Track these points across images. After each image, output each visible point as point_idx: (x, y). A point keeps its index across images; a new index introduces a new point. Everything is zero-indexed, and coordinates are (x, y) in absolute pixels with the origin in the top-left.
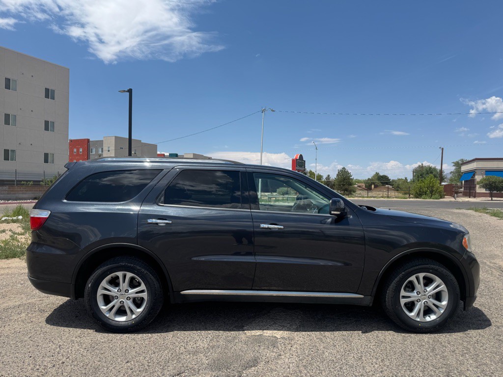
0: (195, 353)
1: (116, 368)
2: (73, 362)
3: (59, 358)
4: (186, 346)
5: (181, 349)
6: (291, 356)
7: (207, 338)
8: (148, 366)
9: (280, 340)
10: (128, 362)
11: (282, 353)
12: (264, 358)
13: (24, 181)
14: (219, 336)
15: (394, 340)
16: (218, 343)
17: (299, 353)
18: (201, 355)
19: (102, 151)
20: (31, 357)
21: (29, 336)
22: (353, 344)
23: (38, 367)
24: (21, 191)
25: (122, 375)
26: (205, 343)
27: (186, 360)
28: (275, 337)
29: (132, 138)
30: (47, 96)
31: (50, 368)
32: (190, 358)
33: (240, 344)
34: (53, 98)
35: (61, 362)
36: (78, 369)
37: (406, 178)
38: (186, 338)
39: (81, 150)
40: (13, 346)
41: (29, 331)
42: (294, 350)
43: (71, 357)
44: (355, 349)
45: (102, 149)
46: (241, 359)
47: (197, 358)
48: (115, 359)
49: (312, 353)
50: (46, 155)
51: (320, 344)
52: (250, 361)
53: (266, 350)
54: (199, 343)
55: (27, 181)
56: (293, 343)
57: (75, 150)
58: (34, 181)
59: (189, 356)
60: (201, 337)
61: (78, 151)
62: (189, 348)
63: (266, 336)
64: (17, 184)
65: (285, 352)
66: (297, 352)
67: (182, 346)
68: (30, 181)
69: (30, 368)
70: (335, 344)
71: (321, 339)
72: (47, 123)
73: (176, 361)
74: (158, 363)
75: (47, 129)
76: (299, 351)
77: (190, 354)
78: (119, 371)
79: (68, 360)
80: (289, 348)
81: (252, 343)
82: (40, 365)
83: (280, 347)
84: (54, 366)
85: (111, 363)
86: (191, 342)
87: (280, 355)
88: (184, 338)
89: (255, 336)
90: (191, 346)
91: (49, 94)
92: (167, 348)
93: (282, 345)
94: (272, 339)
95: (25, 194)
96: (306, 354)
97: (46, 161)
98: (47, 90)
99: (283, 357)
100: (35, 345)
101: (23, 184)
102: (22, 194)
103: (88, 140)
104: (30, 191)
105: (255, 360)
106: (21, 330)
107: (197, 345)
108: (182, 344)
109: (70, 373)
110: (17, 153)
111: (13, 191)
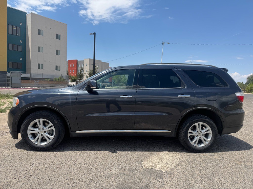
0: (109, 177)
1: (59, 182)
2: (36, 176)
3: (30, 172)
4: (104, 171)
5: (101, 173)
6: (171, 186)
7: (118, 167)
8: (79, 183)
9: (164, 173)
10: (67, 179)
11: (165, 183)
12: (153, 185)
13: (46, 79)
14: (126, 167)
15: (245, 182)
16: (125, 172)
17: (177, 184)
18: (113, 179)
19: (83, 66)
20: (15, 170)
21: (19, 157)
22: (214, 181)
23: (16, 177)
24: (44, 83)
25: (61, 187)
26: (117, 171)
27: (103, 182)
28: (162, 171)
29: (95, 59)
30: (57, 38)
31: (22, 178)
32: (105, 180)
33: (138, 174)
34: (60, 39)
35: (30, 175)
36: (38, 181)
37: (242, 82)
38: (106, 166)
39: (74, 65)
40: (9, 162)
41: (21, 154)
42: (173, 181)
43: (36, 172)
44: (217, 186)
45: (83, 65)
46: (137, 185)
47: (109, 181)
48: (60, 176)
49: (186, 185)
50: (56, 67)
51: (191, 179)
52: (143, 187)
53: (154, 180)
54: (113, 170)
55: (47, 79)
56: (173, 176)
57: (71, 65)
58: (50, 79)
59: (105, 179)
60: (115, 166)
61: (72, 65)
62: (106, 173)
63: (156, 170)
64: (43, 80)
65: (167, 182)
66: (175, 184)
67: (102, 171)
68: (49, 79)
69: (11, 177)
70: (202, 180)
71: (192, 175)
72: (57, 51)
73: (96, 182)
74: (85, 182)
75: (57, 54)
76: (177, 182)
77: (106, 177)
78: (60, 185)
79: (34, 174)
80: (170, 180)
81: (146, 174)
82: (17, 176)
83: (164, 179)
84: (25, 177)
85: (57, 179)
86: (108, 169)
87: (164, 185)
88: (105, 166)
89: (149, 169)
90: (107, 172)
91: (58, 37)
92: (93, 172)
93: (166, 177)
94: (159, 172)
95: (47, 85)
96: (182, 186)
97: (56, 69)
98: (57, 35)
99: (165, 186)
100: (20, 163)
101: (46, 80)
102: (45, 84)
103: (77, 60)
104: (49, 83)
105: (147, 186)
106: (17, 152)
107: (112, 172)
108: (103, 170)
109: (32, 183)
110: (44, 65)
111: (41, 83)
